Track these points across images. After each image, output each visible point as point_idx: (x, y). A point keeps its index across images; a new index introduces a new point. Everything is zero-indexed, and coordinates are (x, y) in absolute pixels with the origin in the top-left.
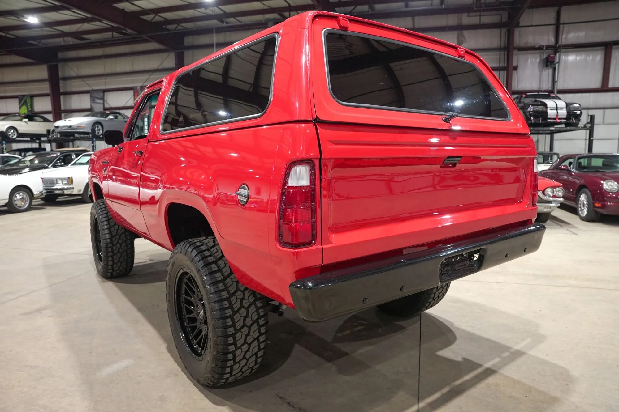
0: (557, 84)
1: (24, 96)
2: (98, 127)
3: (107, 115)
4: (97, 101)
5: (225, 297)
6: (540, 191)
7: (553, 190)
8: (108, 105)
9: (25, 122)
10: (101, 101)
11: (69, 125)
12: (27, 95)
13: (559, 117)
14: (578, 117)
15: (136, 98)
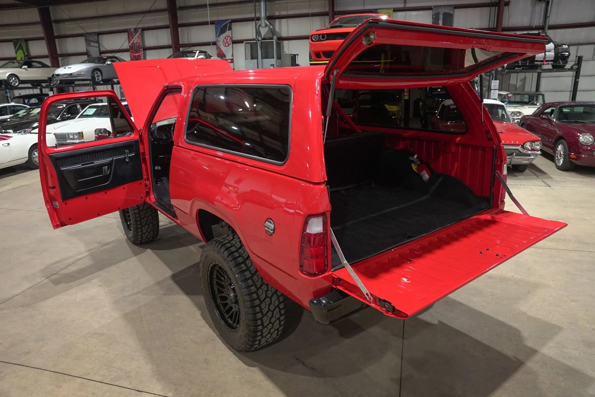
0: (549, 19)
1: (18, 39)
2: (97, 73)
3: (105, 60)
4: (92, 44)
5: (253, 291)
6: (520, 145)
7: (532, 145)
8: (103, 48)
9: (25, 69)
10: (97, 45)
11: (69, 73)
12: (22, 39)
13: (547, 59)
14: (565, 59)
15: (131, 41)
